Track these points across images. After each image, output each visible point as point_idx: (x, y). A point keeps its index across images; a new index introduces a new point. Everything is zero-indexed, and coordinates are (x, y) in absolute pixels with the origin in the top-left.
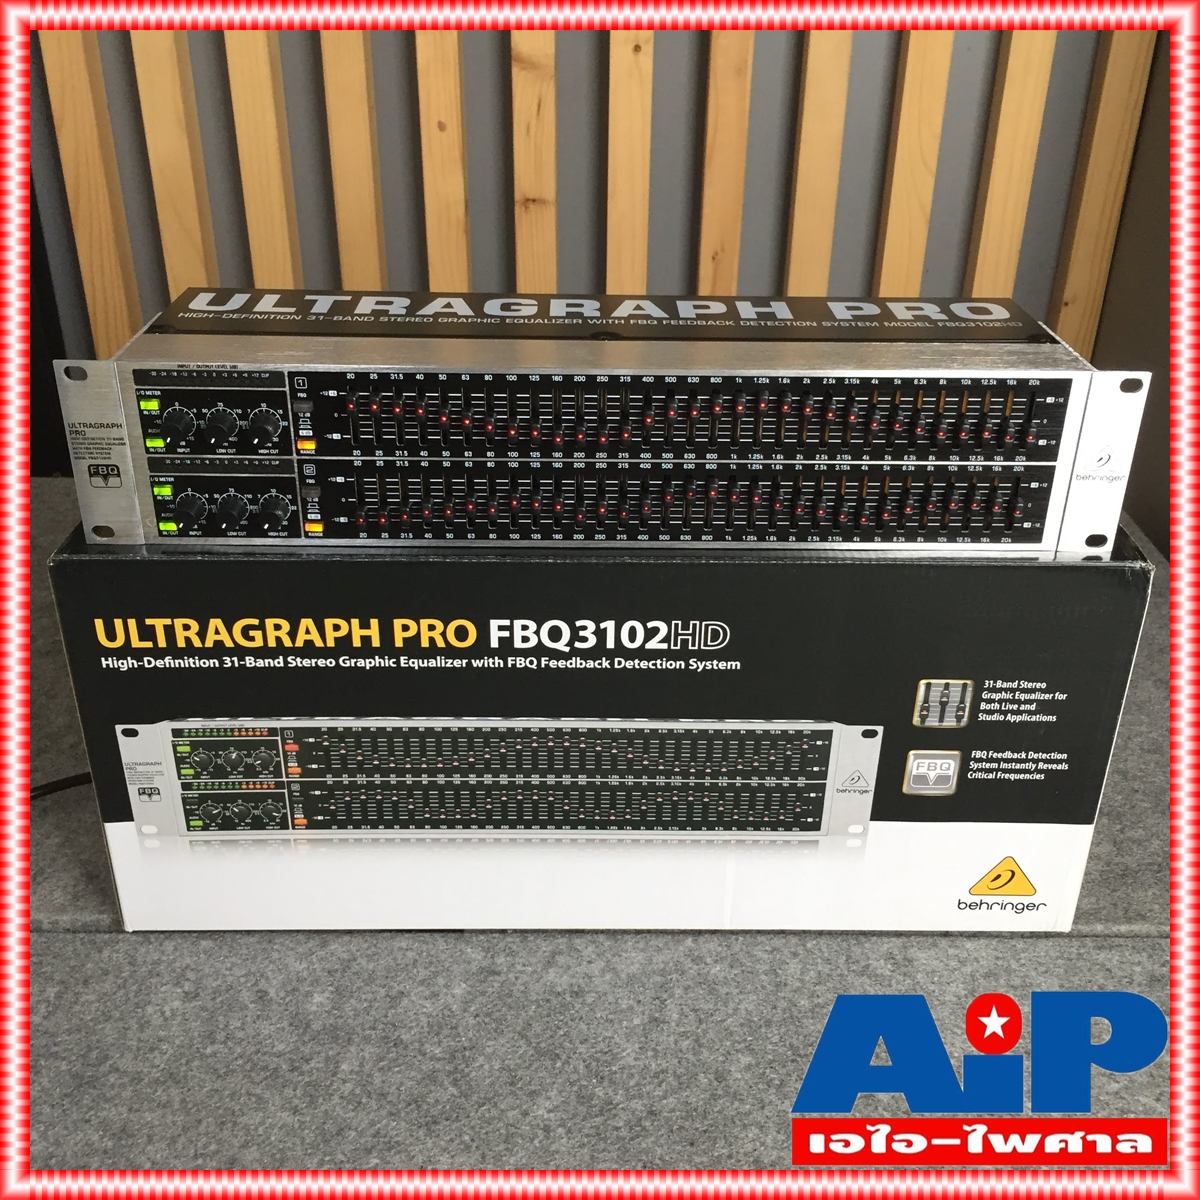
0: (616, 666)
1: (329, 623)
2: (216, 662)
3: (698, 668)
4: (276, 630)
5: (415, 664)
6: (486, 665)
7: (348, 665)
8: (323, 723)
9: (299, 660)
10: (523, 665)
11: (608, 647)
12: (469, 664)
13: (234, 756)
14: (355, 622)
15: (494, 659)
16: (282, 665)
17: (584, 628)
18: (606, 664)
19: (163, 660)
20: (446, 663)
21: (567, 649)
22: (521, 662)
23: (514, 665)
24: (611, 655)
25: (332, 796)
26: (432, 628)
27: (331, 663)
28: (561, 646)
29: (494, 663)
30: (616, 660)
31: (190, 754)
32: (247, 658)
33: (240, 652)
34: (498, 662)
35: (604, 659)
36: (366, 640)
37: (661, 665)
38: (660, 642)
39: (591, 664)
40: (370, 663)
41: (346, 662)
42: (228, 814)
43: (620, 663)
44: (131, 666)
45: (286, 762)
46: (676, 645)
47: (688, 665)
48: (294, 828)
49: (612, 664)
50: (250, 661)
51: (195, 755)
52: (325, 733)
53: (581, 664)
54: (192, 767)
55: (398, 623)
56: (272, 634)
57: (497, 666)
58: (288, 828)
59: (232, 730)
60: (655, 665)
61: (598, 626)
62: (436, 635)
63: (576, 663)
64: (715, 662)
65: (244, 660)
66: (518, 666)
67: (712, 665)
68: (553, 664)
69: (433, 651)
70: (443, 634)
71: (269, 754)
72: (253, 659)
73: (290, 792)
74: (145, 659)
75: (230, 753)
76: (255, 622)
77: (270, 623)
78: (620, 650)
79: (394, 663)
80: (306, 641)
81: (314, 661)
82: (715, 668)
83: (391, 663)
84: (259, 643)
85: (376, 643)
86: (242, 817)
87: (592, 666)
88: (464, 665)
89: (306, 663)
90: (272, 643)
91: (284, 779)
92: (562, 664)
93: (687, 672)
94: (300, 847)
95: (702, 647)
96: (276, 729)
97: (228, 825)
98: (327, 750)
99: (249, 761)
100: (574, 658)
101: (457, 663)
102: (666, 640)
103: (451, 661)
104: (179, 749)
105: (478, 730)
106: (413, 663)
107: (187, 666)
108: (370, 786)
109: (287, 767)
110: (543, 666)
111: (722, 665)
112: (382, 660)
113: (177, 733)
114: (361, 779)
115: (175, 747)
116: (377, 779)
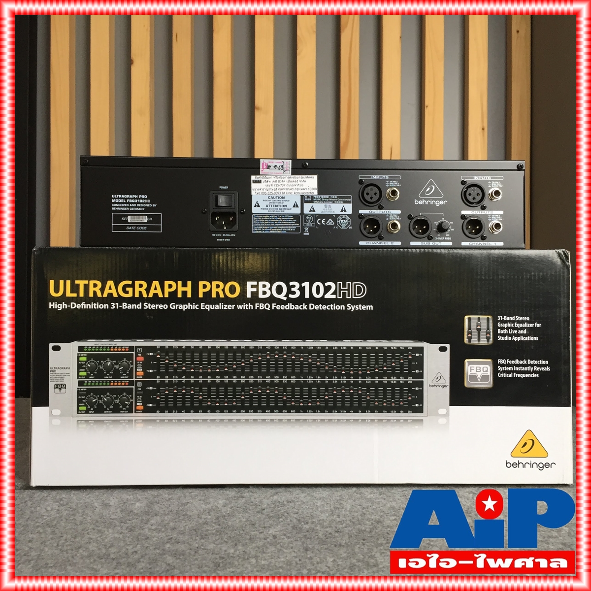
0: (310, 309)
1: (167, 283)
2: (107, 305)
3: (352, 309)
4: (140, 287)
5: (209, 307)
6: (244, 308)
7: (174, 308)
8: (158, 343)
9: (149, 305)
10: (263, 308)
11: (306, 297)
12: (236, 307)
13: (109, 364)
14: (180, 283)
15: (248, 304)
16: (140, 308)
17: (294, 286)
18: (305, 307)
19: (81, 304)
20: (224, 307)
21: (285, 299)
22: (262, 306)
23: (258, 308)
24: (307, 302)
25: (158, 390)
26: (218, 286)
27: (165, 307)
28: (282, 297)
29: (248, 307)
30: (310, 304)
31: (86, 362)
32: (123, 304)
33: (120, 300)
34: (250, 306)
35: (304, 304)
36: (184, 293)
37: (333, 307)
38: (331, 294)
39: (297, 307)
40: (185, 307)
41: (173, 306)
42: (100, 402)
43: (312, 307)
44: (63, 308)
45: (136, 368)
46: (340, 296)
47: (346, 307)
48: (135, 412)
49: (308, 307)
50: (125, 306)
51: (89, 363)
52: (158, 350)
53: (292, 307)
54: (86, 371)
55: (201, 283)
56: (137, 289)
57: (250, 308)
58: (132, 413)
59: (110, 347)
60: (330, 307)
61: (301, 285)
62: (220, 290)
63: (290, 307)
64: (360, 306)
65: (122, 305)
66: (260, 308)
67: (359, 307)
68: (278, 307)
69: (218, 300)
70: (223, 290)
71: (128, 363)
72: (126, 304)
73: (136, 388)
74: (72, 303)
75: (107, 362)
76: (130, 282)
77: (137, 283)
78: (312, 299)
79: (197, 307)
80: (154, 294)
81: (157, 305)
82: (360, 309)
83: (195, 307)
84: (130, 295)
85: (189, 295)
86: (108, 404)
87: (298, 309)
88: (233, 308)
89: (153, 307)
90: (137, 295)
91: (134, 379)
92: (283, 307)
93: (346, 311)
94: (138, 425)
95: (353, 297)
96: (133, 346)
97: (100, 410)
98: (158, 360)
99: (117, 367)
100: (289, 304)
101: (230, 307)
102: (335, 293)
103: (226, 306)
104: (81, 359)
105: (239, 347)
106: (207, 307)
107: (92, 308)
108: (180, 384)
109: (136, 371)
110: (273, 309)
111: (364, 308)
112: (191, 305)
113: (81, 349)
114: (175, 379)
115: (78, 357)
116: (184, 379)
